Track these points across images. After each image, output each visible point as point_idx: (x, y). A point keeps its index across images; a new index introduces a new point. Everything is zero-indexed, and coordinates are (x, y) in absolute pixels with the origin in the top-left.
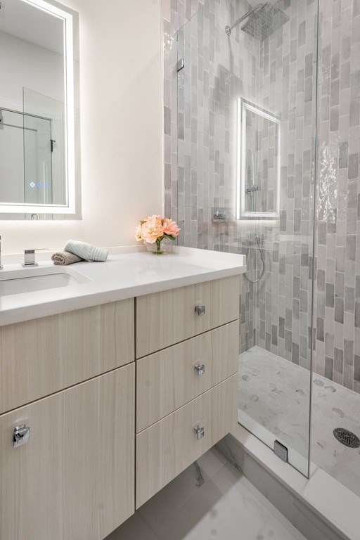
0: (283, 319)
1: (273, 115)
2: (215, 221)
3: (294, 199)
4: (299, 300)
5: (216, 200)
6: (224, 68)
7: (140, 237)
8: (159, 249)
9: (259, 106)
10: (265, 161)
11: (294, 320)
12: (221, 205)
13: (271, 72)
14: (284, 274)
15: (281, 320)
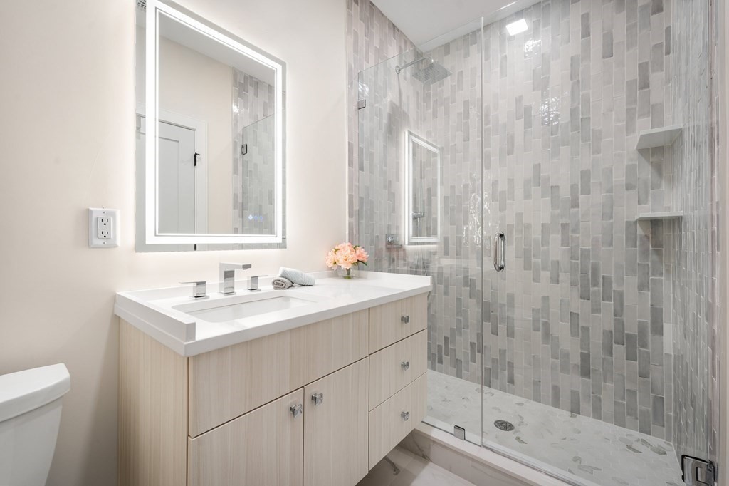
0: (448, 338)
1: (435, 147)
2: (388, 246)
3: (455, 227)
4: (462, 319)
5: (389, 227)
6: (394, 104)
7: (335, 263)
8: (348, 274)
9: (423, 137)
10: (429, 190)
11: (457, 338)
12: (393, 232)
13: (433, 109)
14: (448, 295)
15: (446, 339)
